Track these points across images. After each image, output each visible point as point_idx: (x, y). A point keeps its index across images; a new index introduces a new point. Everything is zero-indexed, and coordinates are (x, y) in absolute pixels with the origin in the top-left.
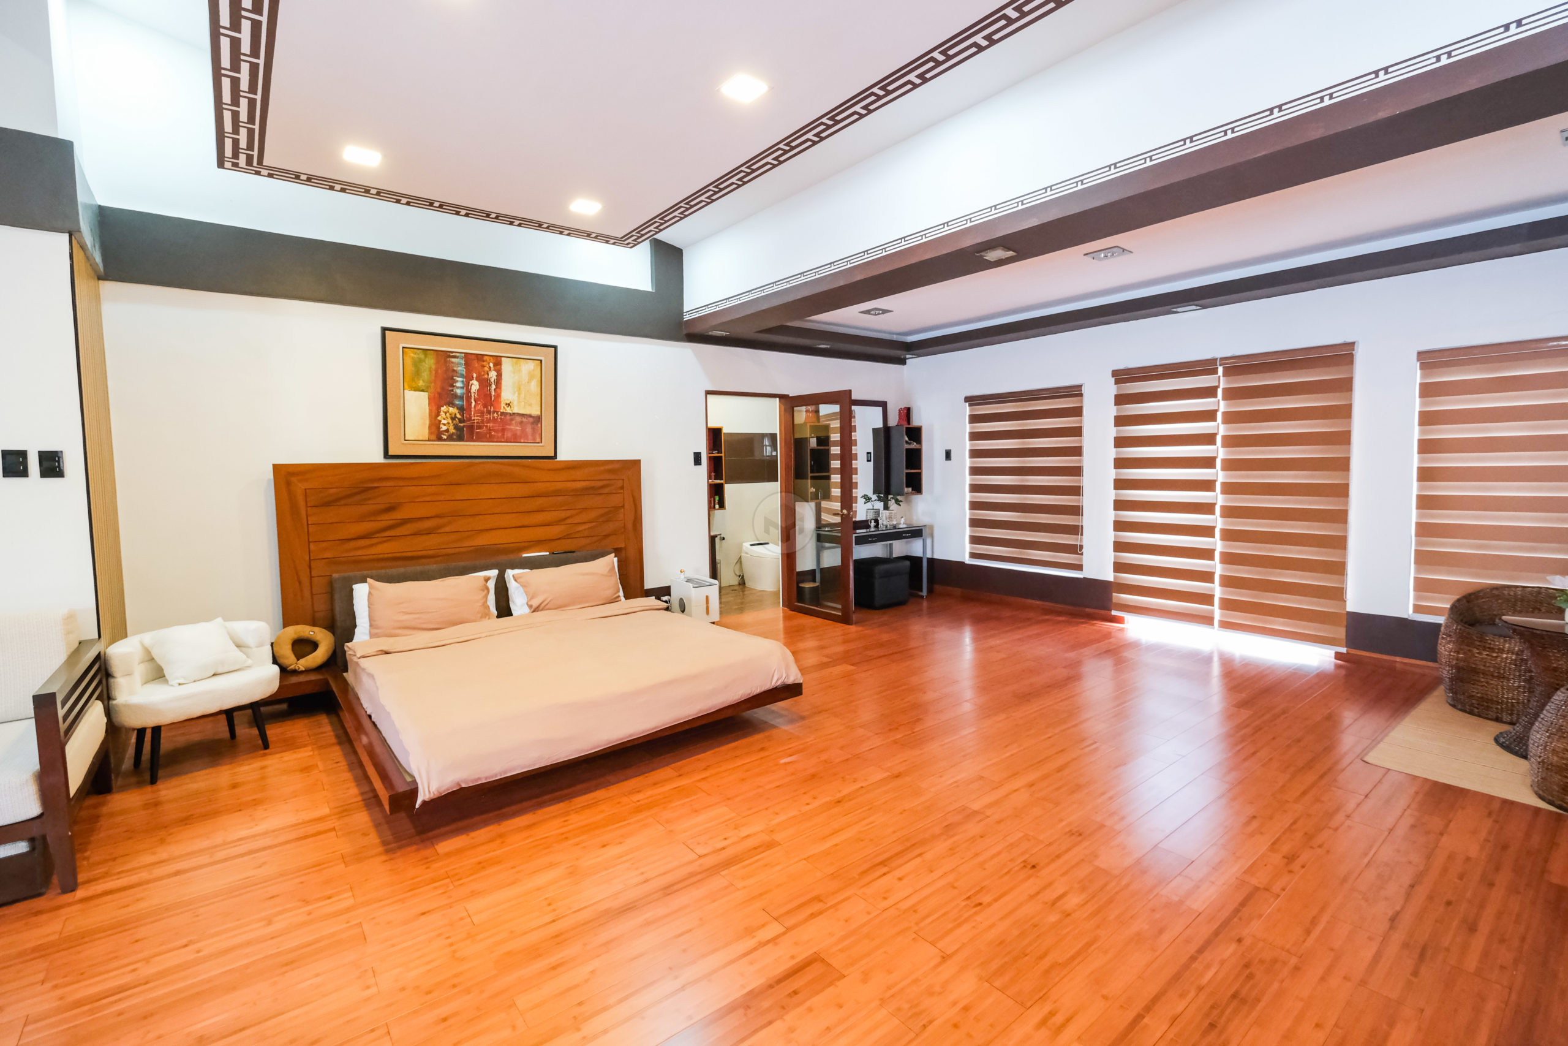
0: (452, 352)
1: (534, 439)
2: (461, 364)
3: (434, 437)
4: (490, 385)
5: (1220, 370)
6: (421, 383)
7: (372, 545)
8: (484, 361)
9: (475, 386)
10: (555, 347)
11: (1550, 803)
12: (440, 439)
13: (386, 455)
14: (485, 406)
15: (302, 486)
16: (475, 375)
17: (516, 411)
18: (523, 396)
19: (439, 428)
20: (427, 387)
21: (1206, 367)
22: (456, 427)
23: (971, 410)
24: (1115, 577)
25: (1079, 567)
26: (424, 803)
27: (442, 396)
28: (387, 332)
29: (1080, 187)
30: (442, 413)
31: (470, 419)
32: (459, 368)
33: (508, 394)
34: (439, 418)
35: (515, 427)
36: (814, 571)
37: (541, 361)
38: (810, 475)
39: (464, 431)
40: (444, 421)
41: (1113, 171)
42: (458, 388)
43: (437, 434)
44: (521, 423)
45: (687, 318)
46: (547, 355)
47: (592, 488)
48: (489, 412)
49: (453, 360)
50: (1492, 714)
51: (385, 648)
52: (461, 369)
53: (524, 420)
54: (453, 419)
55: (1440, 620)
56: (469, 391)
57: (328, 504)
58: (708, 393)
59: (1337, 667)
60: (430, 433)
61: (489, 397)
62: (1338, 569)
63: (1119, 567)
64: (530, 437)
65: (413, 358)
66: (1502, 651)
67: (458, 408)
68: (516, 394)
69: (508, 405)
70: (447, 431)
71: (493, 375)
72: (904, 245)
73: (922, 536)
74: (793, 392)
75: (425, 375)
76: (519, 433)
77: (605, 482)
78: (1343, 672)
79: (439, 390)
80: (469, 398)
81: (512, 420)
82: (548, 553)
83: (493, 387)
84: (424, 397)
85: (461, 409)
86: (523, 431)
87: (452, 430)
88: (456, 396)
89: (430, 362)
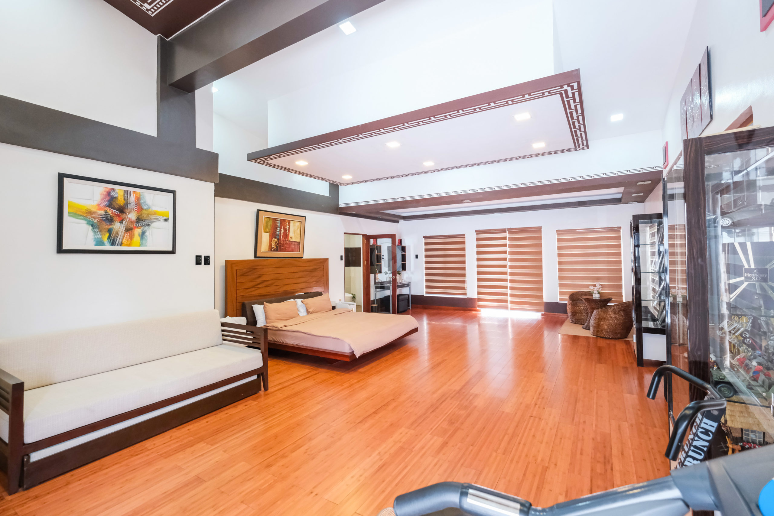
0: (277, 219)
1: (298, 251)
2: (279, 223)
3: (270, 250)
4: (287, 231)
5: (507, 232)
6: (268, 230)
7: (254, 291)
8: (285, 222)
9: (282, 231)
10: (305, 217)
11: (595, 336)
12: (271, 251)
13: (255, 256)
14: (285, 238)
15: (236, 268)
16: (283, 227)
17: (293, 240)
18: (295, 235)
19: (271, 246)
20: (270, 231)
21: (503, 231)
22: (276, 246)
23: (425, 241)
24: (478, 297)
25: (465, 294)
26: (359, 357)
27: (273, 235)
28: (260, 211)
29: (494, 190)
30: (273, 241)
31: (280, 243)
32: (279, 224)
33: (291, 234)
34: (272, 243)
35: (292, 246)
36: (374, 300)
37: (301, 222)
38: (376, 264)
39: (279, 248)
40: (273, 244)
41: (502, 187)
42: (278, 232)
43: (271, 249)
44: (294, 244)
45: (340, 206)
46: (302, 219)
47: (316, 269)
48: (286, 241)
49: (277, 221)
50: (580, 323)
51: (286, 325)
52: (279, 225)
53: (295, 243)
54: (276, 243)
55: (566, 302)
56: (281, 233)
57: (242, 275)
58: (345, 233)
59: (542, 318)
60: (269, 248)
61: (286, 235)
62: (541, 290)
63: (479, 293)
64: (296, 250)
65: (266, 221)
66: (581, 307)
67: (277, 239)
68: (294, 234)
69: (291, 238)
70: (274, 247)
71: (288, 227)
72: (439, 196)
73: (409, 286)
74: (368, 233)
75: (269, 227)
76: (293, 248)
77: (319, 267)
78: (544, 319)
79: (272, 232)
80: (281, 235)
81: (292, 243)
82: (303, 293)
83: (288, 231)
84: (268, 235)
85: (278, 239)
86: (295, 247)
87: (275, 247)
88: (277, 235)
89: (271, 223)
